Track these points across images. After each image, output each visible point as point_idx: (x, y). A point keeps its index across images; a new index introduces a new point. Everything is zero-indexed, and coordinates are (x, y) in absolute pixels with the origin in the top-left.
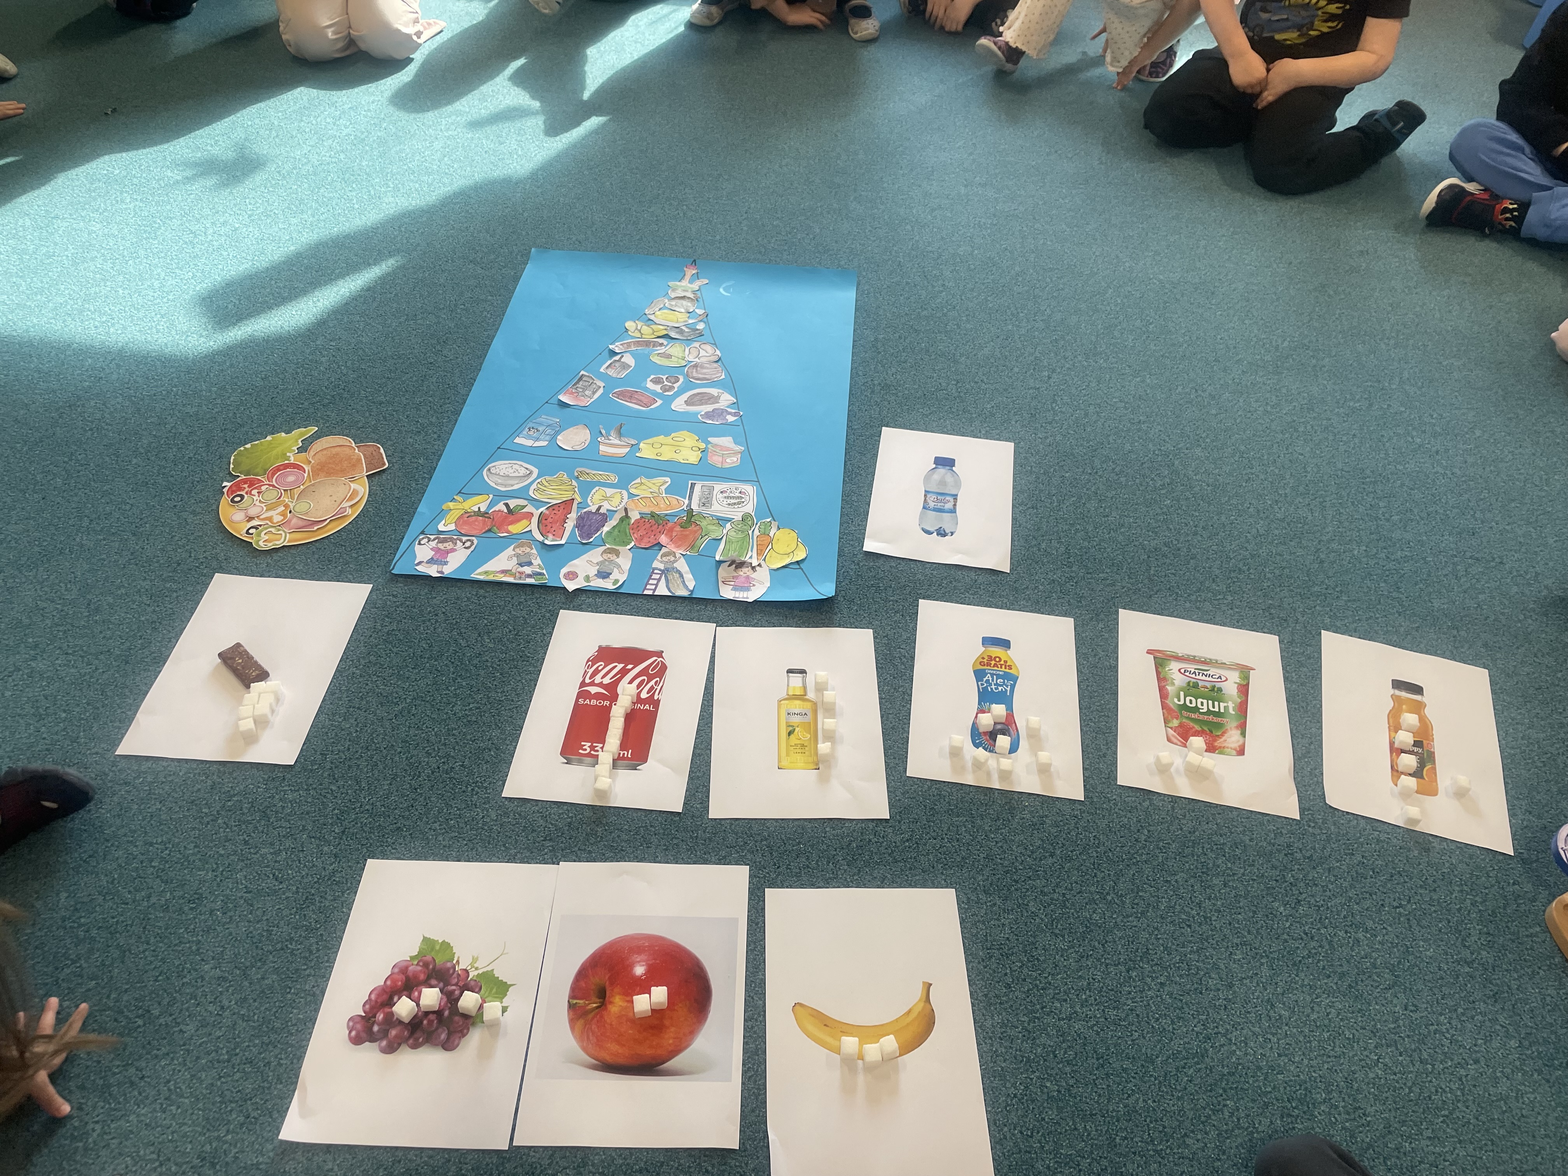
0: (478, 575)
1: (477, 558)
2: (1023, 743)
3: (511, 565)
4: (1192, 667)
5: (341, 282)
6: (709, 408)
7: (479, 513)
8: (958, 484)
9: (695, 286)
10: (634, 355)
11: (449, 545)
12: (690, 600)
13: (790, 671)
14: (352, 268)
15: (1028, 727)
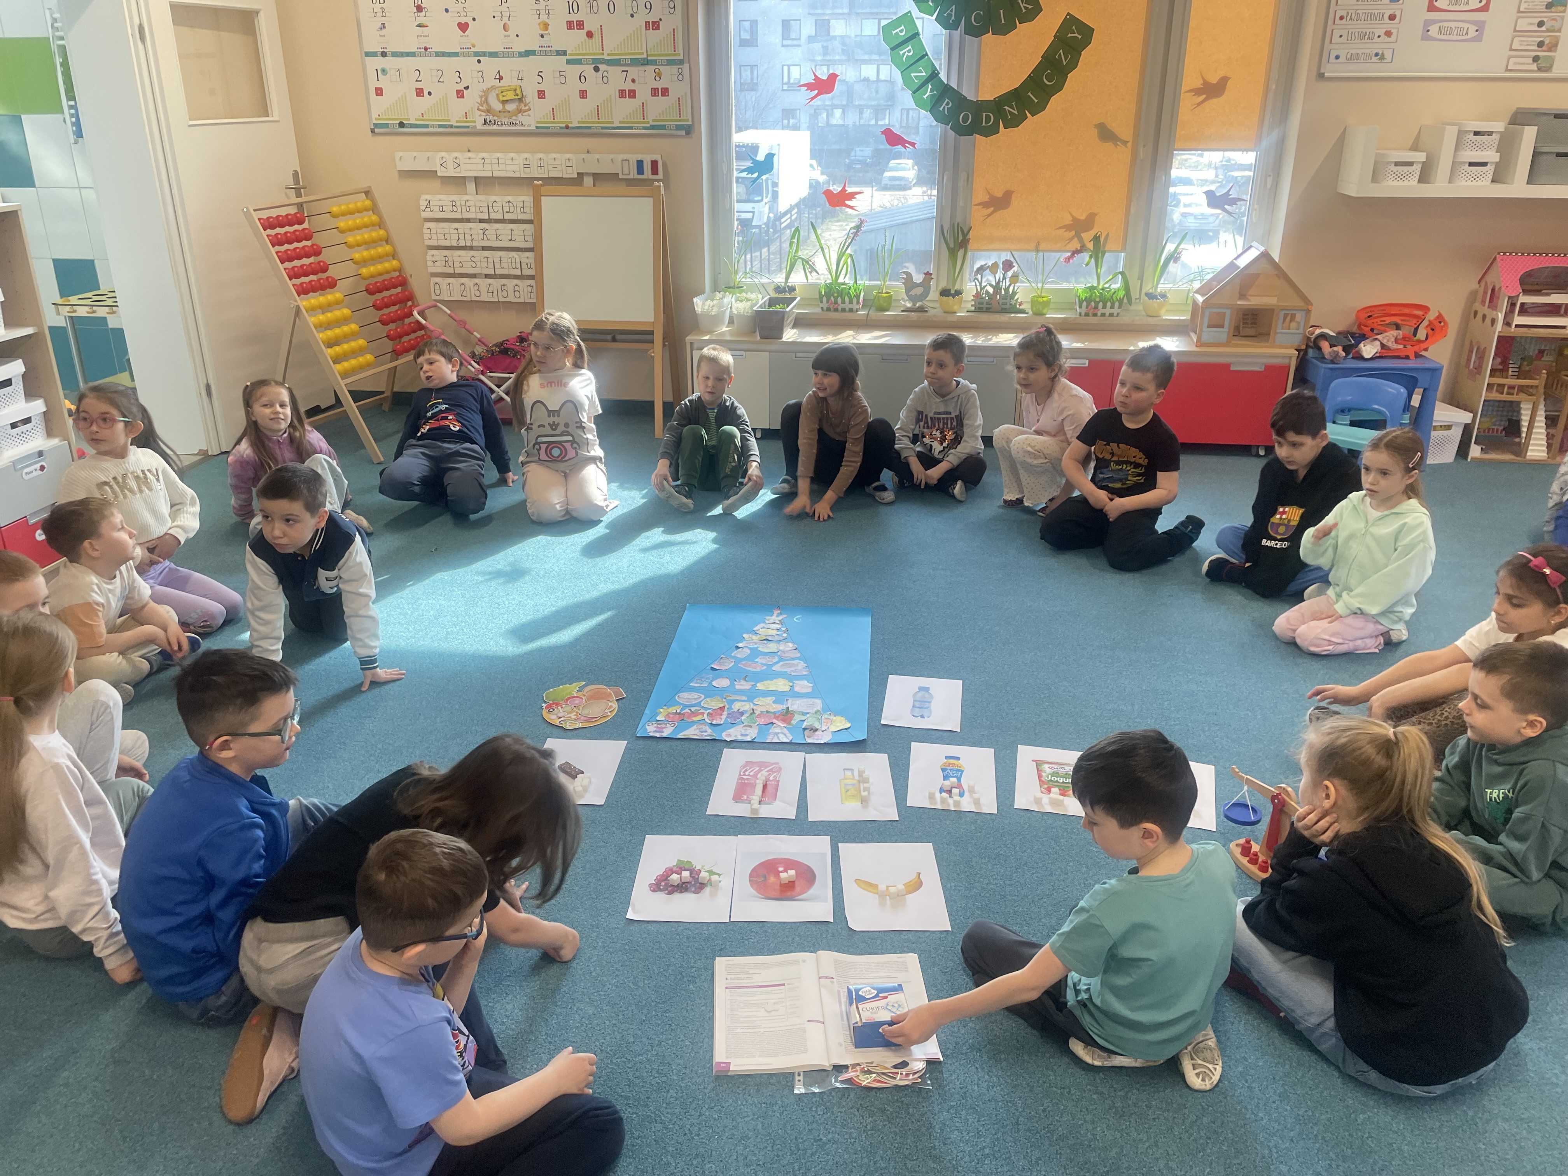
0: (680, 736)
1: (678, 729)
2: (966, 794)
3: (697, 732)
4: (1056, 766)
5: (584, 622)
6: (792, 669)
7: (676, 713)
8: (931, 696)
9: (780, 618)
10: (750, 648)
11: (663, 726)
12: (790, 743)
13: (845, 769)
14: (587, 617)
15: (969, 787)
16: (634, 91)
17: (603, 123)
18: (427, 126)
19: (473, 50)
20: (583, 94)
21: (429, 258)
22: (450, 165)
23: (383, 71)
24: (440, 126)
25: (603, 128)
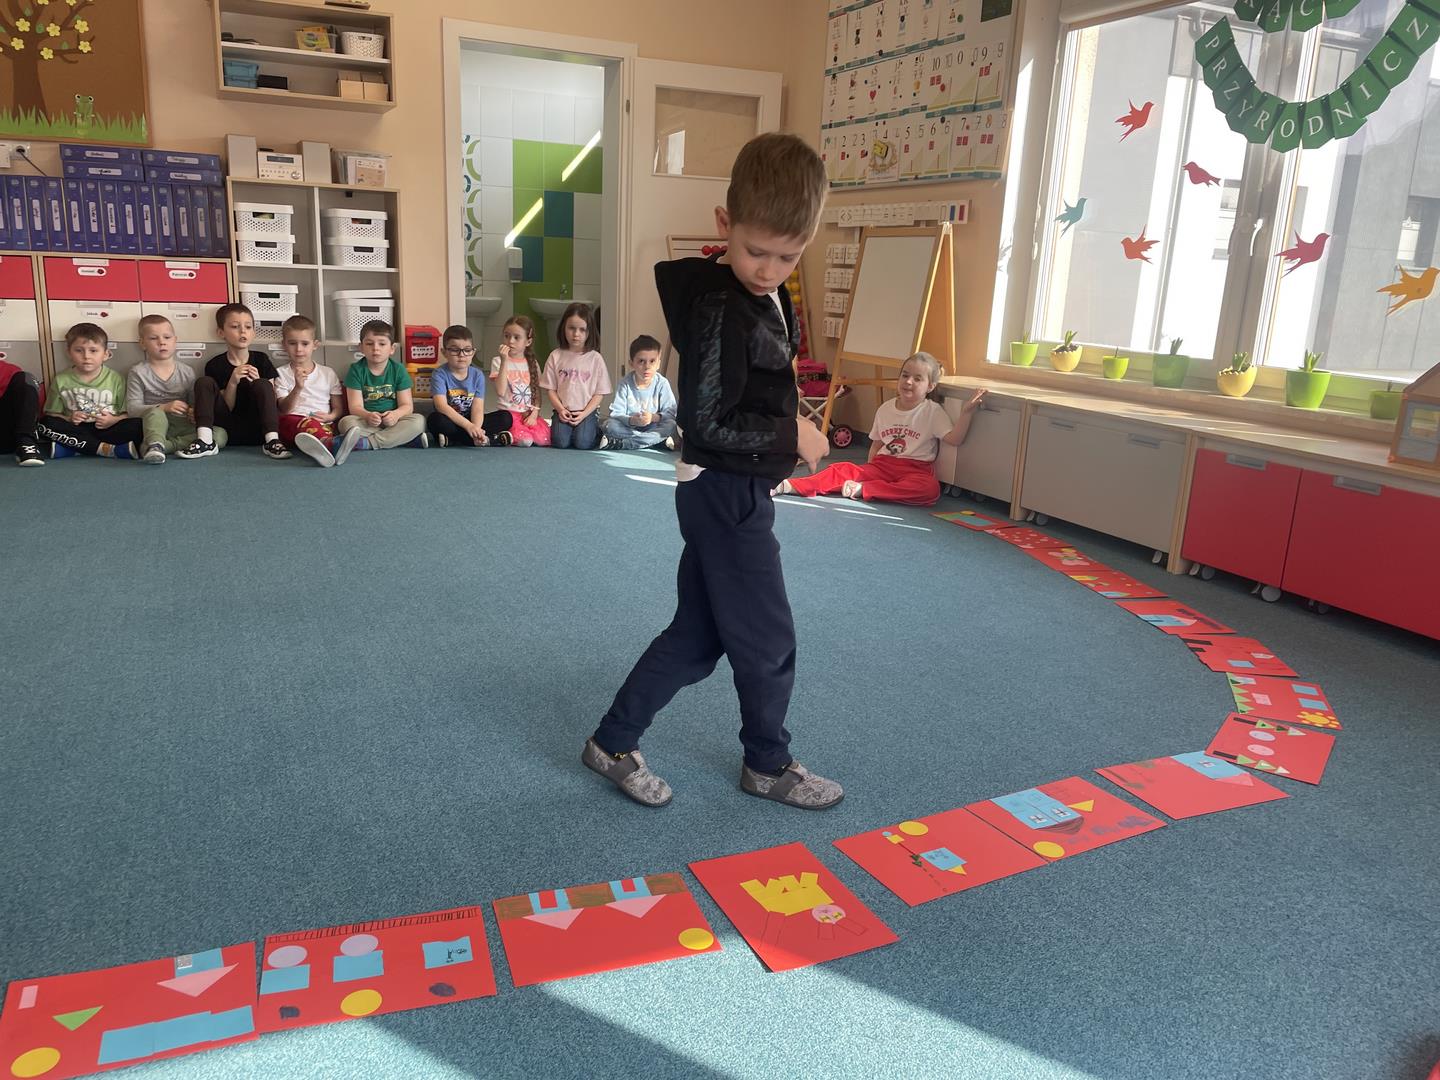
16: (966, 139)
17: (942, 171)
18: (841, 185)
19: (876, 114)
20: (931, 145)
21: (826, 300)
22: (846, 217)
23: (828, 140)
24: (850, 184)
25: (941, 177)
